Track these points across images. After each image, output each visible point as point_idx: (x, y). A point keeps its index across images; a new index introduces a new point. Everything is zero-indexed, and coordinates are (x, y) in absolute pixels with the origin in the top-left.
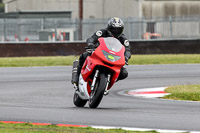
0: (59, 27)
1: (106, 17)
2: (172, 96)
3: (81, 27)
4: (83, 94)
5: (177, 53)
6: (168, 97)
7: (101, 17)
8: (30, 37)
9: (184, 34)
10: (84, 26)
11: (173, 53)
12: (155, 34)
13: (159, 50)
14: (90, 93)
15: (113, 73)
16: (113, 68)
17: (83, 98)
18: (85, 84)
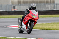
4: (24, 29)
14: (27, 29)
16: (35, 20)
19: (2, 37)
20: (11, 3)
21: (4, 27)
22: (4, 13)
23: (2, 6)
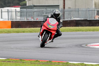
3: (64, 13)
7: (74, 8)
10: (66, 12)
19: (77, 63)
20: (94, 6)
21: (81, 46)
22: (82, 22)
23: (78, 11)
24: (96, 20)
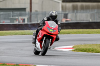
0: (20, 16)
1: (44, 11)
2: (76, 50)
3: (31, 16)
4: (38, 49)
5: (79, 29)
6: (74, 50)
7: (41, 11)
8: (5, 21)
9: (82, 19)
11: (77, 29)
12: (68, 19)
13: (70, 27)
14: (41, 48)
15: (52, 38)
16: (52, 36)
17: (38, 50)
18: (39, 44)
20: (61, 10)
24: (63, 23)
